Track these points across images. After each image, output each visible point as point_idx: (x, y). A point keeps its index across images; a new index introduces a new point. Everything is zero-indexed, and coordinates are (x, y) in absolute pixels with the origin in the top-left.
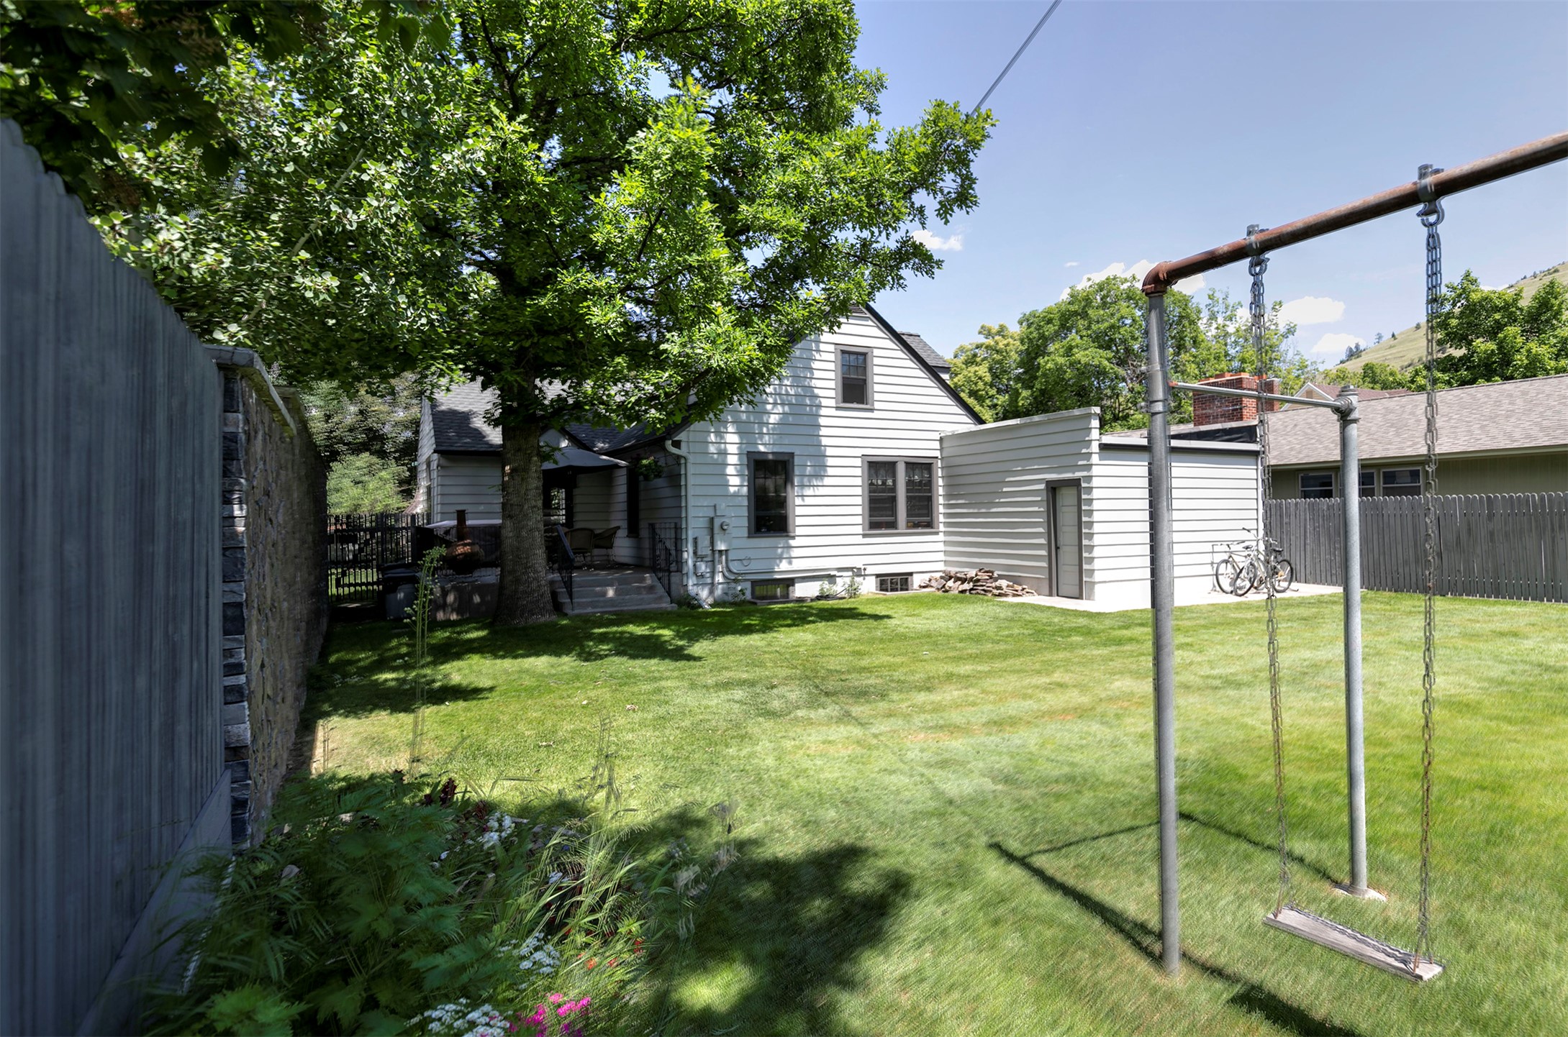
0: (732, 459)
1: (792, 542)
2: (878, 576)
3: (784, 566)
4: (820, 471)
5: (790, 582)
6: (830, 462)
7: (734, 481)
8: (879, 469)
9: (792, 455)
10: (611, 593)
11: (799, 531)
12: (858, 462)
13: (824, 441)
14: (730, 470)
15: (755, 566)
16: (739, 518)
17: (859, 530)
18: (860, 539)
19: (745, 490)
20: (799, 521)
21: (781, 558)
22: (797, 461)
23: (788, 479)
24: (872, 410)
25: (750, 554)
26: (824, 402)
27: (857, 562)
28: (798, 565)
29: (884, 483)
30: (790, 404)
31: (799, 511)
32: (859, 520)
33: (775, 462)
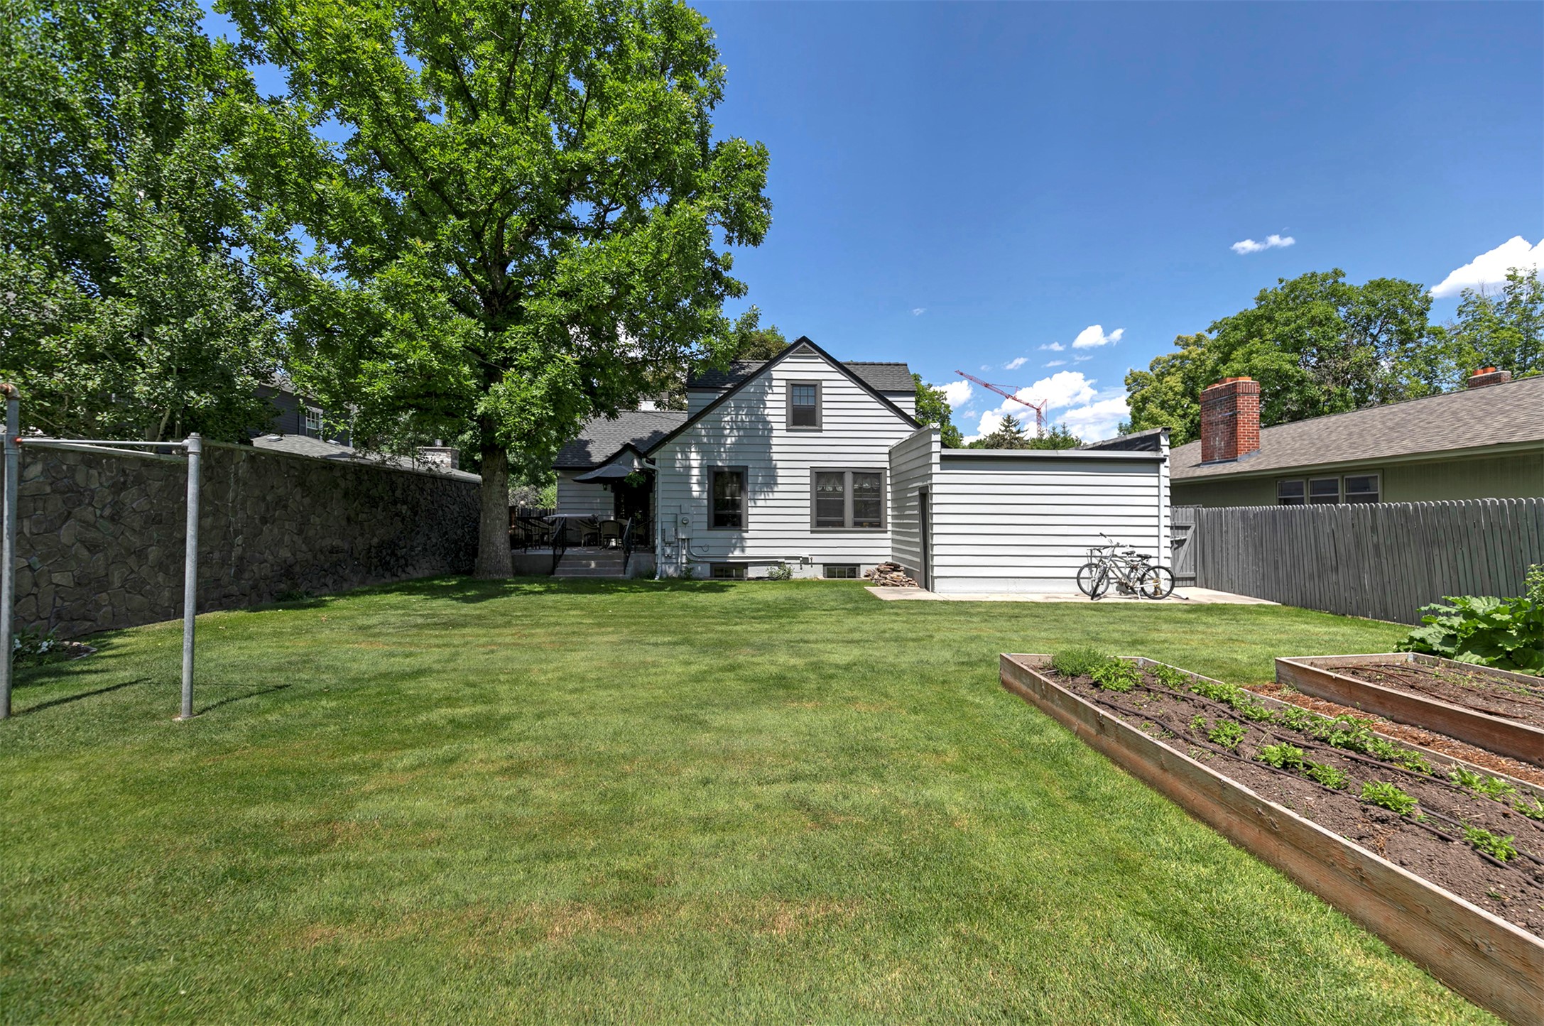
0: (695, 472)
1: (745, 535)
2: (825, 565)
3: (737, 553)
4: (770, 481)
5: (745, 565)
6: (780, 472)
7: (695, 487)
8: (820, 476)
9: (746, 468)
10: (593, 565)
11: (751, 526)
12: (808, 473)
13: (775, 457)
14: (694, 480)
15: (712, 552)
16: (701, 517)
17: (808, 527)
18: (808, 535)
19: (705, 495)
20: (751, 519)
21: (735, 547)
22: (750, 472)
23: (742, 488)
24: (821, 431)
25: (710, 543)
26: (775, 426)
27: (804, 553)
28: (749, 552)
29: (835, 489)
30: (745, 429)
31: (751, 511)
32: (808, 519)
33: (732, 474)
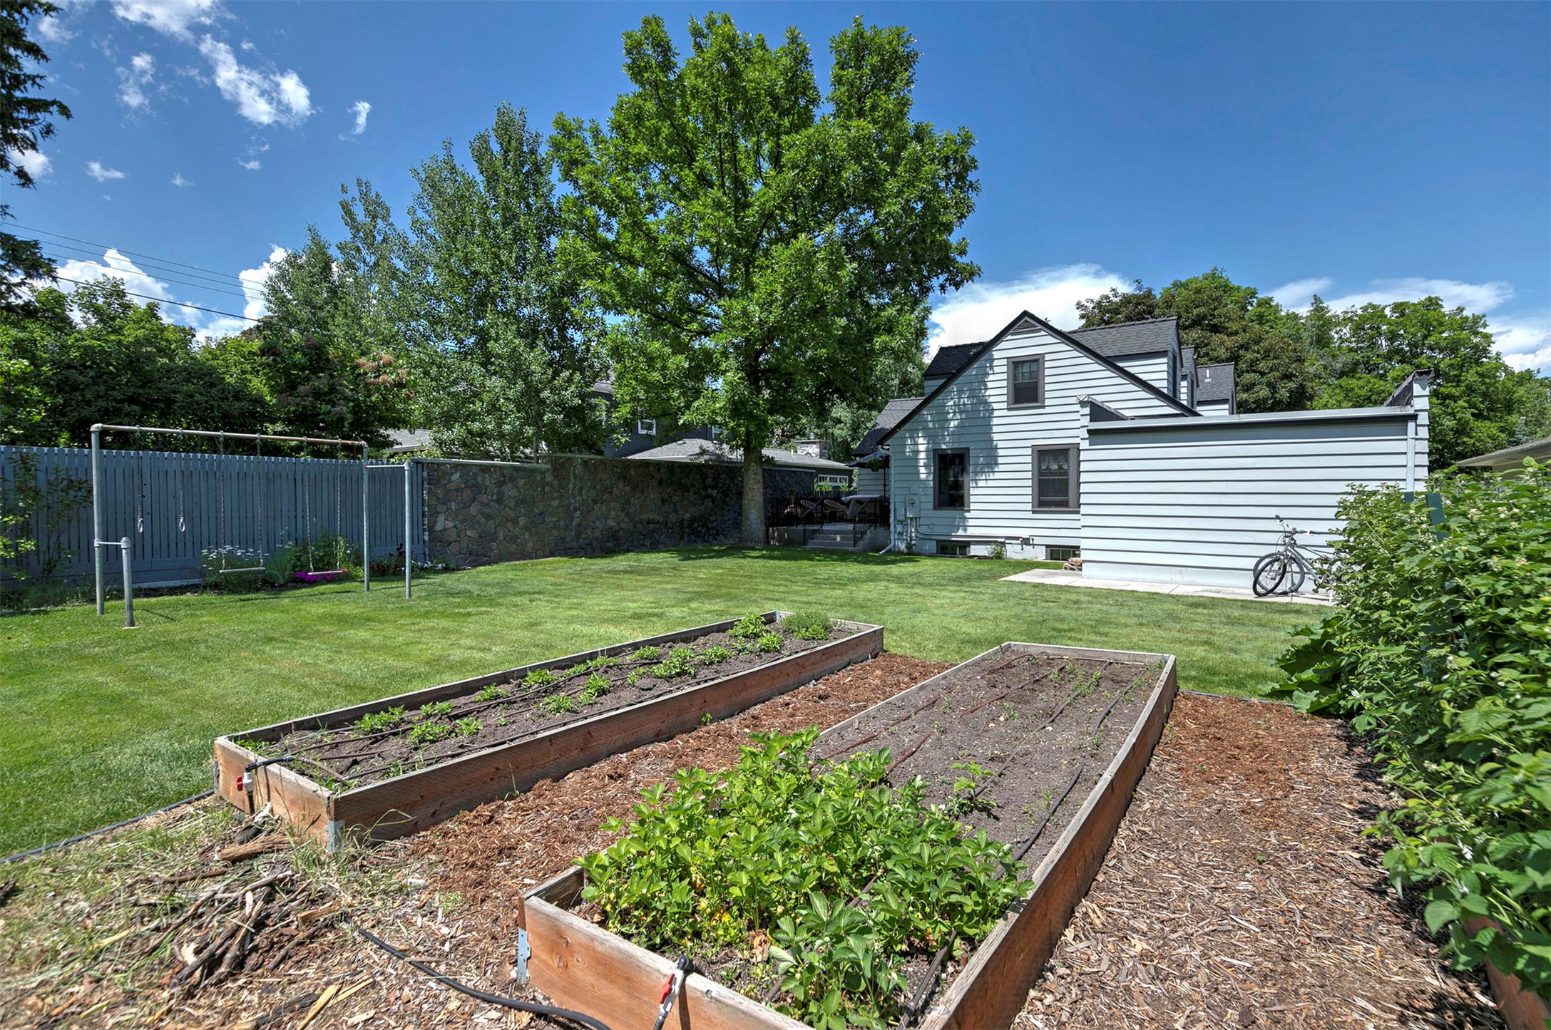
0: (922, 455)
1: (967, 515)
2: (1047, 546)
3: (960, 532)
4: (991, 461)
5: (968, 544)
6: (1001, 452)
7: (922, 470)
8: (1042, 454)
9: (968, 449)
10: (838, 539)
11: (972, 506)
12: (1029, 451)
13: (995, 437)
14: (922, 463)
15: (938, 530)
16: (927, 498)
17: (1029, 507)
18: (1030, 515)
19: (931, 477)
20: (972, 499)
21: (958, 527)
22: (972, 453)
23: (964, 470)
24: (1043, 407)
25: (936, 521)
26: (995, 406)
27: (1025, 533)
28: (971, 531)
29: (1060, 468)
30: (967, 412)
31: (972, 491)
32: (1029, 499)
33: (954, 456)
